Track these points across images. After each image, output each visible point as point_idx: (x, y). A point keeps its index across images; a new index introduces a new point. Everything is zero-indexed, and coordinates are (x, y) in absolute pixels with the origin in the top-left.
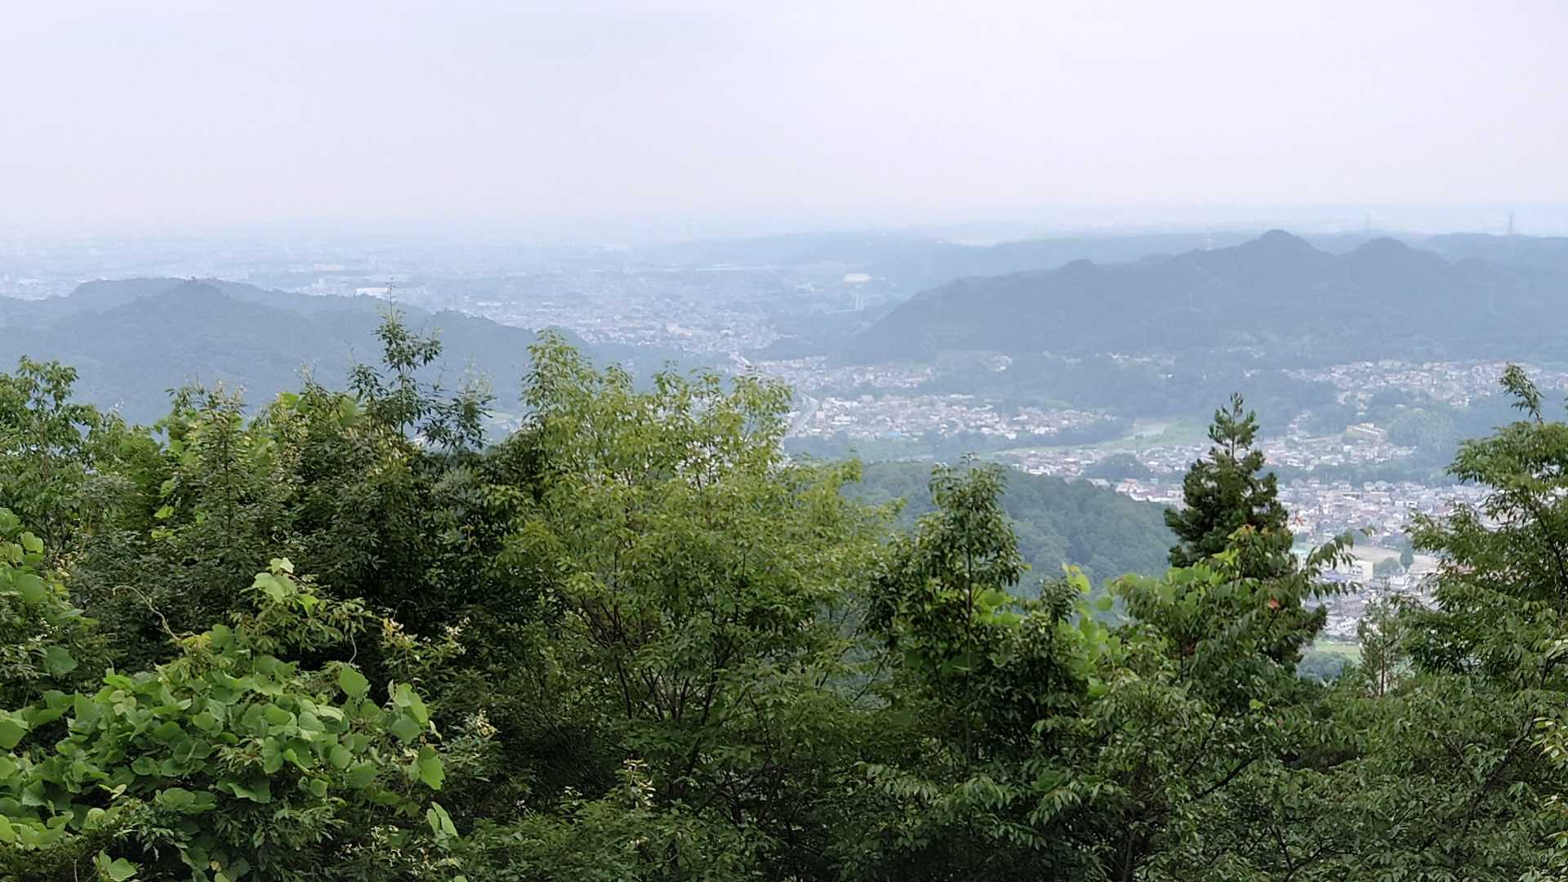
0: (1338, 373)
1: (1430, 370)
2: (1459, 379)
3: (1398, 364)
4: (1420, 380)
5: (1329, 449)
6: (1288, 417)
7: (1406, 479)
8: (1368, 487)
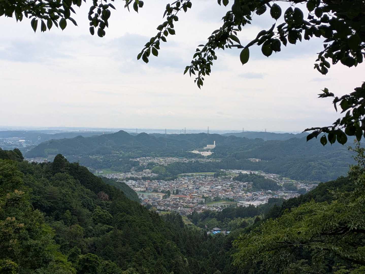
0: (138, 159)
1: (157, 159)
2: (163, 160)
3: (150, 158)
4: (155, 161)
5: (140, 174)
6: (130, 168)
7: (161, 179)
8: (153, 181)
